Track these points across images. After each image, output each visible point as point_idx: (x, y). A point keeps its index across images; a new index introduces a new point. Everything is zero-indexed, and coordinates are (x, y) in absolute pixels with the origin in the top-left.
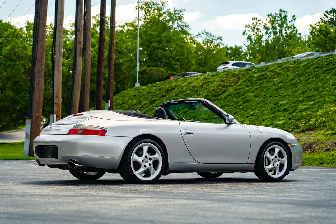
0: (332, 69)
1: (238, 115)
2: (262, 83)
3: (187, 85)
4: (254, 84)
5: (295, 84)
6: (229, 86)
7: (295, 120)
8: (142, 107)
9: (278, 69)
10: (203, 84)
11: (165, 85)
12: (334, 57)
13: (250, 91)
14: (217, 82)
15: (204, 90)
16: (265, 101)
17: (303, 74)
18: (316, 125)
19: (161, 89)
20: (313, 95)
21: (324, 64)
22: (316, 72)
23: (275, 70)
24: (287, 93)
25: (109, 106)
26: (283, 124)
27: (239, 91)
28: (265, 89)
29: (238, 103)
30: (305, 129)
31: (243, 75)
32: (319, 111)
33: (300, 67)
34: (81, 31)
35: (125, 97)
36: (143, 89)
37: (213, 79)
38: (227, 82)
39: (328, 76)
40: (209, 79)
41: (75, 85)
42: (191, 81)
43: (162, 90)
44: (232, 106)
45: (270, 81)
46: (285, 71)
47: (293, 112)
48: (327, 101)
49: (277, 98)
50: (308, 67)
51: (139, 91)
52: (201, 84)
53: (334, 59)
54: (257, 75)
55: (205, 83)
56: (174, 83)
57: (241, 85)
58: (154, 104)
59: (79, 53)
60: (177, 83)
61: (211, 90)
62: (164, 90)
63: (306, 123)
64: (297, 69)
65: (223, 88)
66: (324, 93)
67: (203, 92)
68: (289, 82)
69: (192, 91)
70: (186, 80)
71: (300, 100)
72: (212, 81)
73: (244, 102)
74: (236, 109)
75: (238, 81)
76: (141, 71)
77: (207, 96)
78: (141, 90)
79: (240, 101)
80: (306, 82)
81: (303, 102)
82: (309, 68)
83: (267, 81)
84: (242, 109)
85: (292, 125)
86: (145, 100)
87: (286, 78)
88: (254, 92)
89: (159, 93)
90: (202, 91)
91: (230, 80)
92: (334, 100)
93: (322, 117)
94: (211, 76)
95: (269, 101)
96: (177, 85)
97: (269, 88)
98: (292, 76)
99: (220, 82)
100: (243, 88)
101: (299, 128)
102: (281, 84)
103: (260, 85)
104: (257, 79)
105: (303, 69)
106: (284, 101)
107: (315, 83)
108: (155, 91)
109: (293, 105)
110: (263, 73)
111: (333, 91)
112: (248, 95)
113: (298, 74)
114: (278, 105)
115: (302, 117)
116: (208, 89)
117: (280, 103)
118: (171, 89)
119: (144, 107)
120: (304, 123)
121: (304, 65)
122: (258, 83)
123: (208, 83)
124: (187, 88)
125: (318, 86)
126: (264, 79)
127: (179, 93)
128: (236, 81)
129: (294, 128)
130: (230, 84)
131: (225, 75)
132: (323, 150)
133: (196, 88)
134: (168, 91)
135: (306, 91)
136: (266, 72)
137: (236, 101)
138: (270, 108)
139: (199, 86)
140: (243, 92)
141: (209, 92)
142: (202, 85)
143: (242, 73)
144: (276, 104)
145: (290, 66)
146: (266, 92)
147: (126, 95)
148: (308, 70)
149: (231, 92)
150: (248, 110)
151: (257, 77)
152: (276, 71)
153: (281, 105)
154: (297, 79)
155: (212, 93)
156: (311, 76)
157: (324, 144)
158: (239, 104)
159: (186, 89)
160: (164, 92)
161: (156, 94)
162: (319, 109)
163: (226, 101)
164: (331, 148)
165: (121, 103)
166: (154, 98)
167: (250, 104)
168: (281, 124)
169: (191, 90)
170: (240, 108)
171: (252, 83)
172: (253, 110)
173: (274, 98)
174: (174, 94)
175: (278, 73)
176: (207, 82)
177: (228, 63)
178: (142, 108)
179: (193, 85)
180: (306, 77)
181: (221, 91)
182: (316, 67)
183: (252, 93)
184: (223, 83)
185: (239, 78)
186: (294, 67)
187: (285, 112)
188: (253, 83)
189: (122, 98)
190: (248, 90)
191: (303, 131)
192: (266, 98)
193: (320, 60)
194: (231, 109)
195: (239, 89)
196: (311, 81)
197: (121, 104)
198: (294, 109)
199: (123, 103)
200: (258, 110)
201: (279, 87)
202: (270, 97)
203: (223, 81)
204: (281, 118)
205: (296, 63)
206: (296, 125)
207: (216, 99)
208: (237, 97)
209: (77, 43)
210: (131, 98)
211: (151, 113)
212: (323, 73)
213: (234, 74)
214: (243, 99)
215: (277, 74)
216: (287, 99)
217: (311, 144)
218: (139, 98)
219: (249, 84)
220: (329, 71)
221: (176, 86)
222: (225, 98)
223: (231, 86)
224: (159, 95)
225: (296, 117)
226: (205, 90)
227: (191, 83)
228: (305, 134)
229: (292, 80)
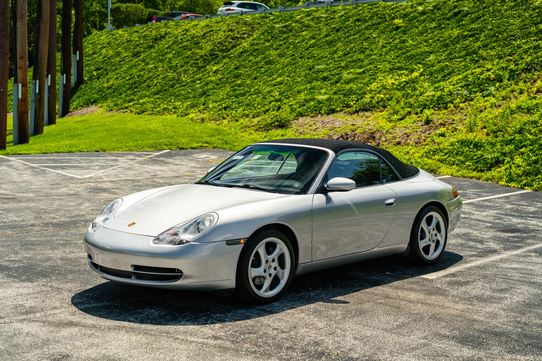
0: (379, 24)
1: (260, 82)
2: (286, 37)
3: (182, 33)
4: (276, 38)
5: (331, 42)
6: (240, 38)
7: (343, 96)
8: (122, 61)
9: (305, 19)
10: (205, 33)
11: (151, 32)
12: (379, 7)
13: (272, 47)
14: (224, 31)
15: (207, 42)
16: (295, 63)
17: (341, 28)
18: (372, 104)
19: (145, 36)
20: (359, 59)
21: (367, 16)
22: (358, 26)
23: (302, 20)
24: (323, 53)
25: (78, 59)
27: (256, 48)
28: (292, 46)
29: (257, 64)
30: (358, 109)
31: (259, 23)
32: (372, 84)
33: (335, 18)
35: (96, 44)
36: (120, 35)
37: (217, 27)
38: (238, 32)
39: (375, 33)
40: (213, 27)
41: (40, 38)
42: (187, 28)
43: (148, 38)
44: (251, 68)
45: (297, 34)
46: (316, 21)
47: (337, 82)
48: (381, 69)
49: (310, 61)
50: (346, 19)
51: (114, 37)
52: (202, 33)
53: (379, 10)
54: (278, 26)
55: (208, 32)
56: (164, 30)
57: (259, 38)
58: (139, 58)
60: (168, 30)
61: (217, 43)
62: (150, 38)
63: (358, 101)
64: (333, 21)
65: (233, 41)
66: (373, 57)
67: (206, 45)
68: (323, 38)
69: (191, 43)
70: (179, 25)
71: (343, 65)
72: (216, 30)
73: (267, 63)
74: (255, 72)
75: (251, 31)
76: (113, 8)
77: (213, 51)
78: (118, 35)
79: (260, 61)
80: (347, 40)
81: (346, 69)
82: (348, 21)
83: (293, 35)
84: (264, 73)
85: (340, 102)
86: (126, 51)
87: (318, 32)
88: (278, 49)
89: (145, 42)
90: (205, 43)
91: (242, 31)
92: (389, 69)
93: (379, 93)
94: (215, 23)
95: (300, 64)
96: (167, 32)
97: (298, 45)
98: (326, 31)
99: (229, 32)
100: (262, 44)
101: (350, 107)
102: (314, 41)
103: (284, 39)
104: (280, 31)
105: (340, 21)
106: (320, 65)
107: (358, 42)
108: (138, 39)
109: (335, 73)
110: (287, 24)
111: (384, 55)
112: (270, 54)
113: (334, 28)
114: (313, 70)
115: (351, 92)
116: (213, 41)
117: (317, 67)
118: (159, 36)
119: (124, 60)
120: (355, 100)
121: (341, 16)
122: (281, 36)
123: (212, 33)
124: (182, 37)
125: (364, 47)
126: (288, 31)
127: (172, 44)
128: (249, 32)
129: (343, 107)
130: (242, 36)
131: (235, 22)
132: (392, 143)
133: (195, 39)
134: (156, 39)
135: (349, 53)
136: (290, 22)
137: (254, 61)
138: (303, 74)
139: (200, 36)
140: (262, 48)
141: (215, 46)
142: (204, 35)
143: (256, 21)
144: (310, 69)
145: (322, 15)
146: (293, 50)
147: (97, 42)
148: (347, 23)
149: (246, 48)
150: (273, 75)
151: (280, 29)
152: (304, 22)
153: (318, 71)
154: (333, 35)
155: (219, 47)
156: (352, 32)
157: (390, 133)
158: (260, 65)
159: (181, 39)
160: (151, 41)
161: (141, 44)
162: (371, 81)
163: (241, 59)
164: (403, 141)
165: (91, 53)
166: (137, 50)
167: (274, 66)
168: (326, 100)
169: (190, 40)
170: (261, 71)
171: (273, 37)
172: (280, 76)
173: (306, 60)
174: (166, 46)
175: (307, 25)
176: (210, 31)
177: (231, 4)
178: (122, 63)
179: (191, 33)
180: (345, 33)
181: (231, 45)
182: (358, 20)
183: (275, 51)
184: (232, 34)
185: (252, 28)
186: (327, 17)
187: (324, 81)
188: (275, 36)
189: (91, 45)
190: (269, 46)
191: (357, 112)
192: (295, 59)
193: (361, 10)
194: (249, 72)
195: (257, 44)
196: (353, 39)
197: (91, 55)
198: (338, 79)
199: (94, 53)
200: (288, 76)
201: (311, 44)
202: (301, 58)
203: (231, 30)
204: (323, 91)
205: (329, 12)
206: (345, 103)
207: (225, 56)
208: (255, 55)
210: (105, 47)
211: (136, 71)
212: (367, 28)
213: (246, 22)
214: (264, 58)
215: (305, 26)
216: (324, 62)
217: (373, 133)
218: (116, 47)
219: (269, 38)
220: (376, 27)
221: (166, 34)
222: (240, 57)
223: (244, 38)
224: (145, 45)
225: (343, 90)
226: (209, 43)
227: (187, 30)
228: (358, 115)
229: (327, 36)
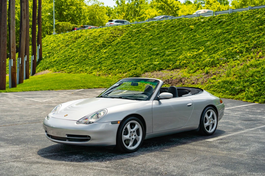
0: (183, 28)
1: (126, 57)
2: (138, 36)
3: (89, 35)
4: (134, 36)
5: (160, 37)
6: (116, 36)
7: (166, 62)
8: (60, 49)
9: (148, 27)
10: (100, 35)
11: (74, 35)
12: (182, 20)
13: (132, 40)
14: (109, 34)
15: (101, 39)
16: (143, 48)
17: (165, 30)
18: (180, 65)
19: (71, 37)
20: (173, 45)
21: (177, 25)
22: (173, 30)
23: (146, 28)
24: (156, 43)
25: (40, 48)
26: (159, 64)
27: (124, 41)
28: (142, 40)
29: (125, 49)
30: (173, 68)
31: (125, 29)
32: (180, 56)
33: (161, 26)
34: (24, 2)
35: (48, 41)
36: (59, 37)
37: (106, 32)
38: (116, 34)
39: (181, 32)
40: (103, 32)
41: (22, 38)
42: (91, 32)
43: (73, 38)
44: (122, 50)
45: (143, 34)
46: (152, 28)
47: (163, 56)
48: (184, 49)
49: (150, 46)
50: (167, 26)
51: (57, 38)
53: (183, 22)
54: (135, 30)
56: (80, 34)
57: (125, 36)
58: (68, 47)
59: (24, 17)
60: (82, 34)
61: (105, 39)
62: (74, 38)
63: (173, 64)
64: (160, 27)
65: (113, 38)
66: (180, 43)
68: (156, 35)
69: (93, 40)
70: (87, 31)
71: (166, 48)
72: (105, 33)
73: (129, 48)
74: (124, 52)
75: (122, 33)
76: (56, 24)
77: (104, 43)
78: (58, 37)
79: (126, 47)
80: (167, 36)
81: (167, 49)
82: (168, 27)
83: (142, 34)
84: (128, 53)
85: (165, 65)
86: (62, 44)
87: (154, 33)
88: (134, 41)
89: (71, 40)
91: (117, 33)
92: (188, 49)
93: (184, 60)
94: (104, 30)
95: (145, 48)
96: (82, 35)
97: (144, 39)
98: (157, 32)
99: (111, 34)
100: (127, 39)
101: (170, 67)
102: (152, 37)
103: (137, 37)
104: (135, 33)
105: (164, 28)
106: (155, 48)
107: (173, 37)
108: (68, 38)
109: (162, 52)
110: (139, 29)
111: (186, 43)
112: (131, 44)
113: (161, 31)
114: (152, 50)
115: (170, 60)
116: (103, 38)
117: (153, 49)
118: (78, 37)
119: (62, 49)
120: (172, 64)
121: (165, 25)
122: (136, 35)
123: (103, 34)
125: (176, 39)
126: (139, 33)
127: (84, 40)
128: (121, 33)
129: (166, 67)
130: (117, 35)
131: (114, 29)
132: (190, 84)
133: (95, 38)
134: (76, 38)
135: (168, 42)
136: (140, 28)
137: (124, 47)
138: (147, 52)
139: (97, 36)
140: (127, 41)
141: (105, 40)
142: (99, 36)
143: (124, 28)
144: (150, 50)
145: (155, 25)
146: (142, 42)
147: (48, 40)
148: (167, 28)
149: (119, 41)
150: (133, 53)
151: (135, 32)
152: (147, 28)
153: (154, 51)
154: (161, 34)
156: (170, 32)
157: (189, 79)
158: (126, 49)
159: (89, 38)
160: (74, 39)
161: (69, 41)
162: (180, 55)
163: (117, 47)
164: (195, 82)
165: (46, 45)
166: (68, 43)
167: (133, 49)
168: (158, 64)
169: (92, 38)
170: (127, 52)
171: (132, 36)
172: (136, 54)
173: (148, 46)
174: (82, 41)
175: (148, 29)
176: (102, 34)
177: (112, 21)
178: (61, 50)
179: (93, 35)
180: (167, 33)
181: (112, 40)
182: (173, 27)
184: (113, 35)
185: (122, 32)
186: (158, 26)
187: (157, 55)
189: (46, 42)
190: (131, 40)
191: (173, 69)
192: (143, 46)
193: (174, 22)
194: (121, 52)
195: (125, 39)
196: (170, 35)
197: (46, 46)
198: (163, 54)
199: (47, 46)
200: (140, 54)
201: (150, 39)
202: (145, 45)
203: (112, 33)
204: (157, 60)
205: (159, 23)
206: (167, 65)
207: (110, 45)
208: (124, 44)
209: (22, 10)
210: (52, 42)
211: (67, 53)
212: (177, 30)
213: (119, 29)
214: (128, 46)
216: (157, 46)
217: (181, 79)
218: (58, 42)
219: (130, 36)
220: (181, 29)
221: (81, 36)
222: (116, 45)
223: (118, 37)
224: (71, 41)
225: (166, 59)
226: (102, 39)
227: (91, 34)
228: (174, 71)
229: (158, 34)
